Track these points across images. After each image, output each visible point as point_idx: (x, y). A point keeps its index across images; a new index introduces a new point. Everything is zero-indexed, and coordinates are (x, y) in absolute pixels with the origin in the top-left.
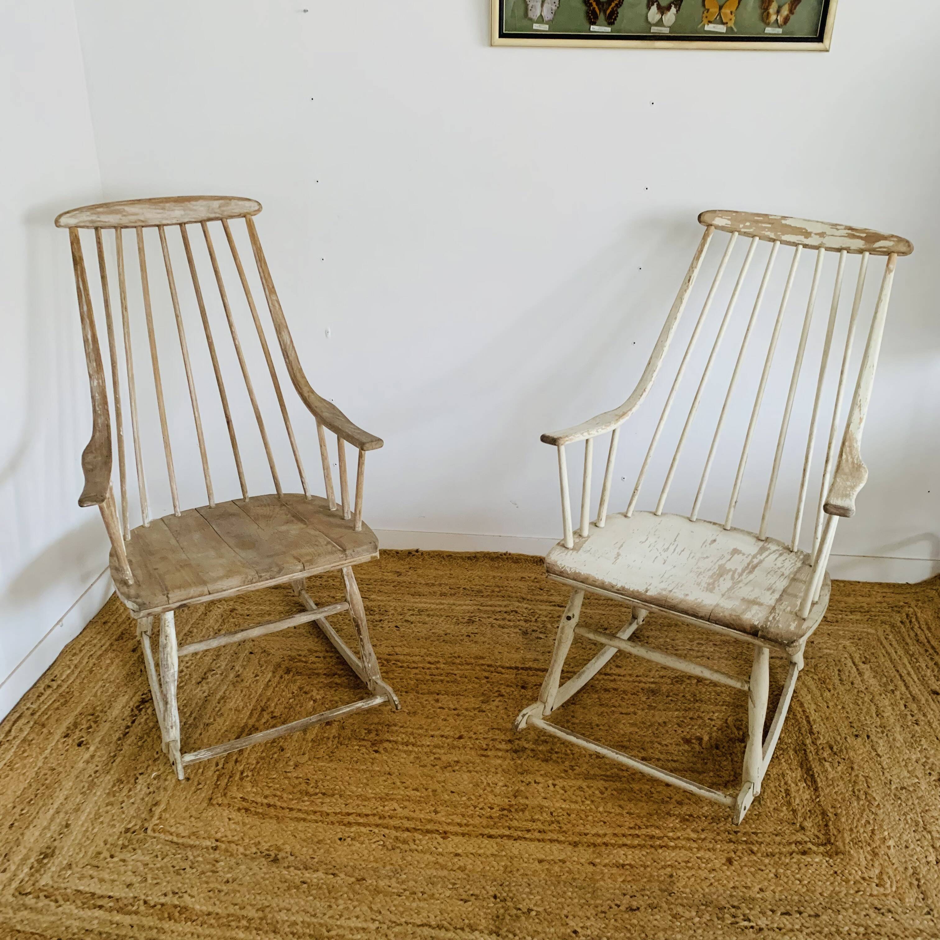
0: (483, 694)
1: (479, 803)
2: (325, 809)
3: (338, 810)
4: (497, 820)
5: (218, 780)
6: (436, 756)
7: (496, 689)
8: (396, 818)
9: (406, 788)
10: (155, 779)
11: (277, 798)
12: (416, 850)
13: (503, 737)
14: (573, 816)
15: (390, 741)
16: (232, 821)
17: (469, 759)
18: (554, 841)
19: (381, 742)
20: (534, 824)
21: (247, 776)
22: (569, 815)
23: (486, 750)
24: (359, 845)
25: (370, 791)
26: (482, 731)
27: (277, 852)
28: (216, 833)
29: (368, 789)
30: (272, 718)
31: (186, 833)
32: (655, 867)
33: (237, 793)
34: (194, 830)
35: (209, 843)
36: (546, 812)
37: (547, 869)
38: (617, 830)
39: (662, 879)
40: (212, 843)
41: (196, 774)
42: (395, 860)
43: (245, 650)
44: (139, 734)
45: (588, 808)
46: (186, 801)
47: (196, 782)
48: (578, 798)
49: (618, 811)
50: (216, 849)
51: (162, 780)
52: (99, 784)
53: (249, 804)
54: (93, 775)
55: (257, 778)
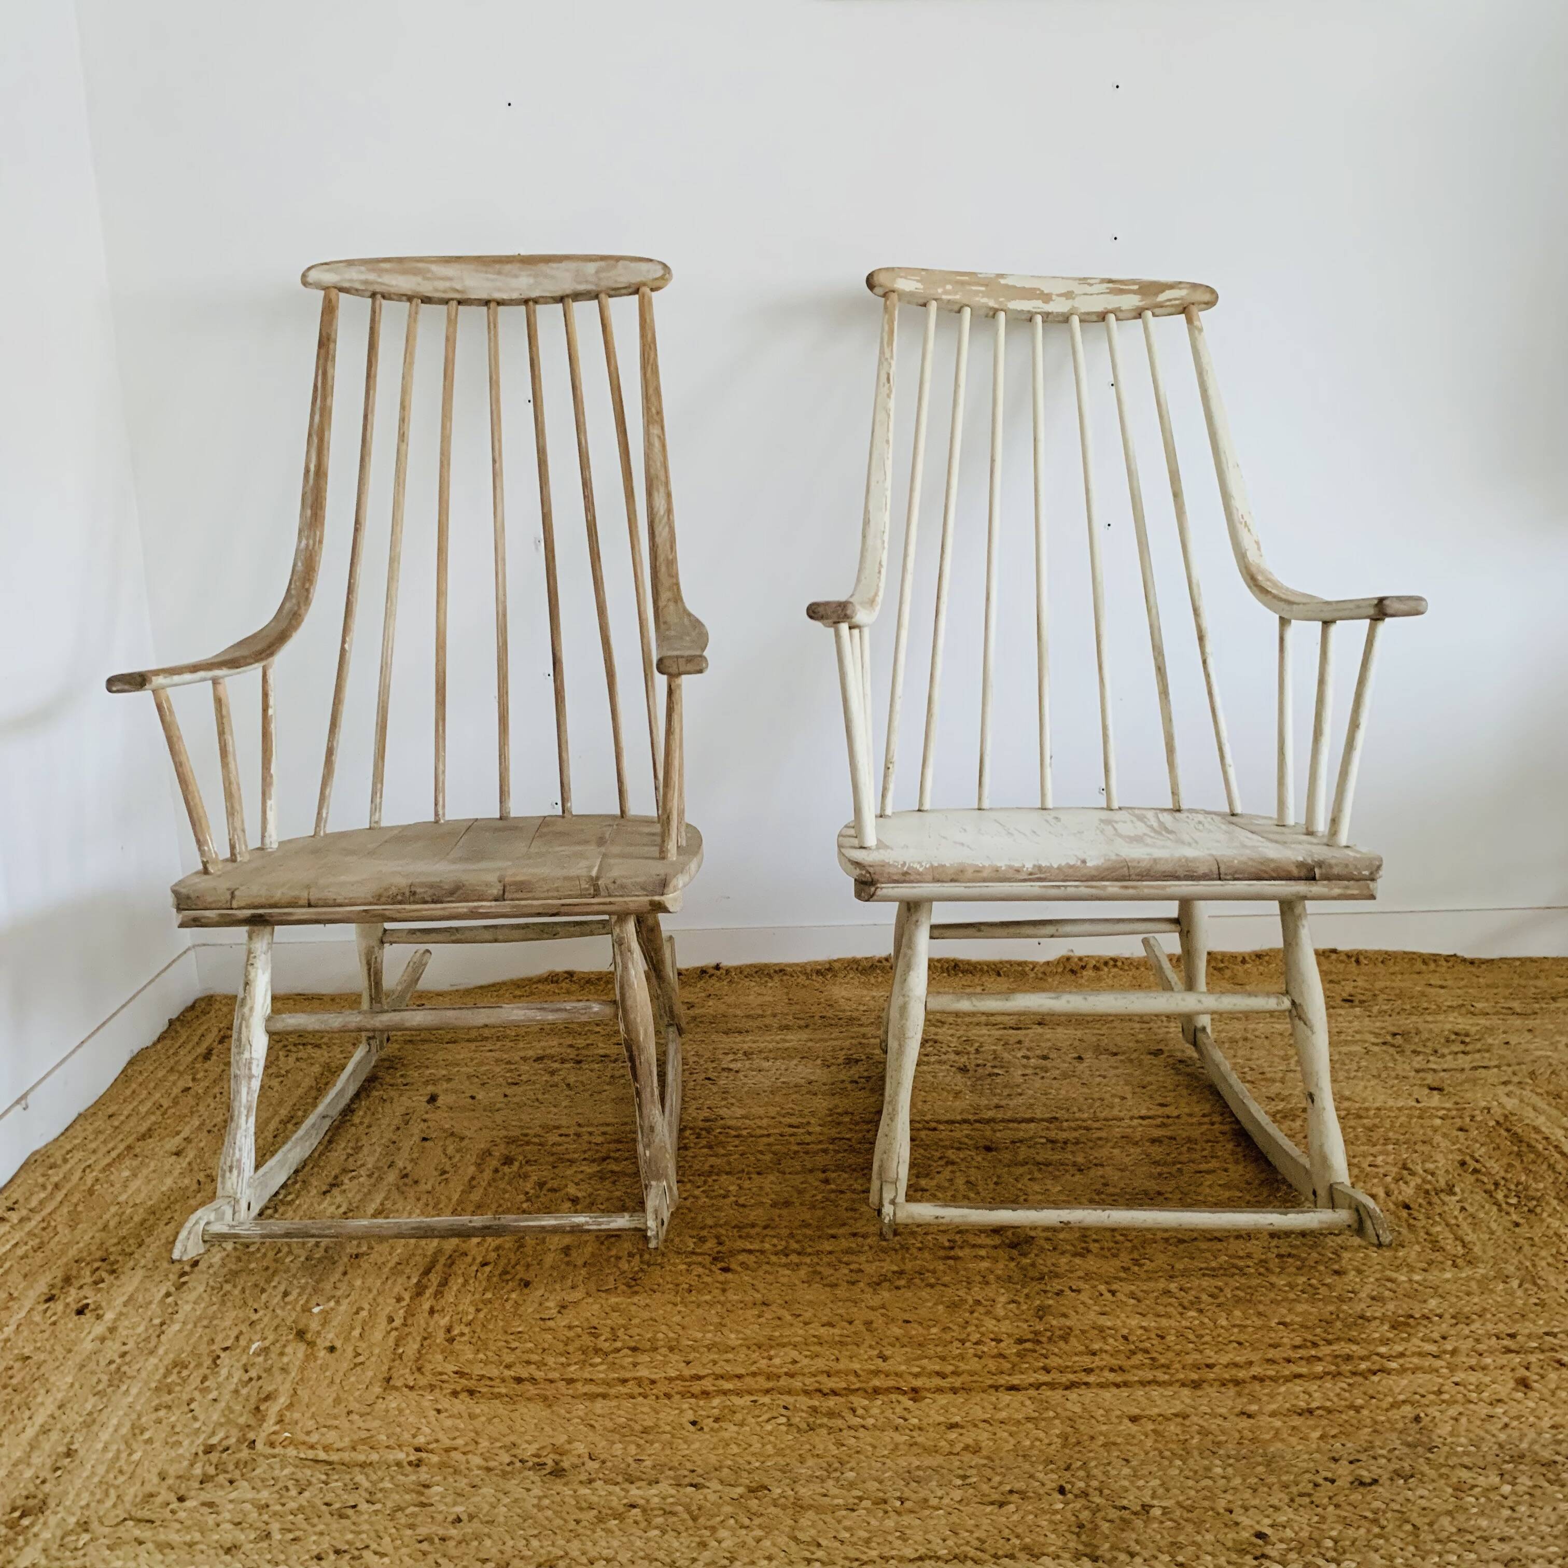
1: (968, 1335)
2: (643, 1372)
3: (674, 1373)
4: (1015, 1359)
5: (397, 1346)
6: (851, 1267)
8: (804, 1375)
9: (806, 1323)
10: (257, 1354)
11: (533, 1366)
12: (863, 1426)
14: (1171, 1338)
16: (446, 1414)
17: (922, 1266)
18: (1149, 1383)
20: (1097, 1358)
21: (462, 1334)
22: (1163, 1338)
24: (734, 1428)
25: (732, 1336)
27: (557, 1457)
28: (414, 1436)
31: (346, 1442)
32: (1378, 1408)
33: (446, 1365)
34: (364, 1434)
35: (401, 1456)
36: (1112, 1336)
37: (1154, 1431)
38: (1271, 1353)
39: (1400, 1425)
40: (408, 1455)
41: (347, 1339)
42: (821, 1446)
43: (412, 1135)
44: (211, 1283)
45: (1197, 1322)
46: (335, 1388)
47: (350, 1353)
48: (1170, 1309)
49: (1259, 1322)
50: (418, 1464)
51: (273, 1356)
52: (135, 1373)
53: (474, 1382)
54: (118, 1360)
55: (483, 1336)
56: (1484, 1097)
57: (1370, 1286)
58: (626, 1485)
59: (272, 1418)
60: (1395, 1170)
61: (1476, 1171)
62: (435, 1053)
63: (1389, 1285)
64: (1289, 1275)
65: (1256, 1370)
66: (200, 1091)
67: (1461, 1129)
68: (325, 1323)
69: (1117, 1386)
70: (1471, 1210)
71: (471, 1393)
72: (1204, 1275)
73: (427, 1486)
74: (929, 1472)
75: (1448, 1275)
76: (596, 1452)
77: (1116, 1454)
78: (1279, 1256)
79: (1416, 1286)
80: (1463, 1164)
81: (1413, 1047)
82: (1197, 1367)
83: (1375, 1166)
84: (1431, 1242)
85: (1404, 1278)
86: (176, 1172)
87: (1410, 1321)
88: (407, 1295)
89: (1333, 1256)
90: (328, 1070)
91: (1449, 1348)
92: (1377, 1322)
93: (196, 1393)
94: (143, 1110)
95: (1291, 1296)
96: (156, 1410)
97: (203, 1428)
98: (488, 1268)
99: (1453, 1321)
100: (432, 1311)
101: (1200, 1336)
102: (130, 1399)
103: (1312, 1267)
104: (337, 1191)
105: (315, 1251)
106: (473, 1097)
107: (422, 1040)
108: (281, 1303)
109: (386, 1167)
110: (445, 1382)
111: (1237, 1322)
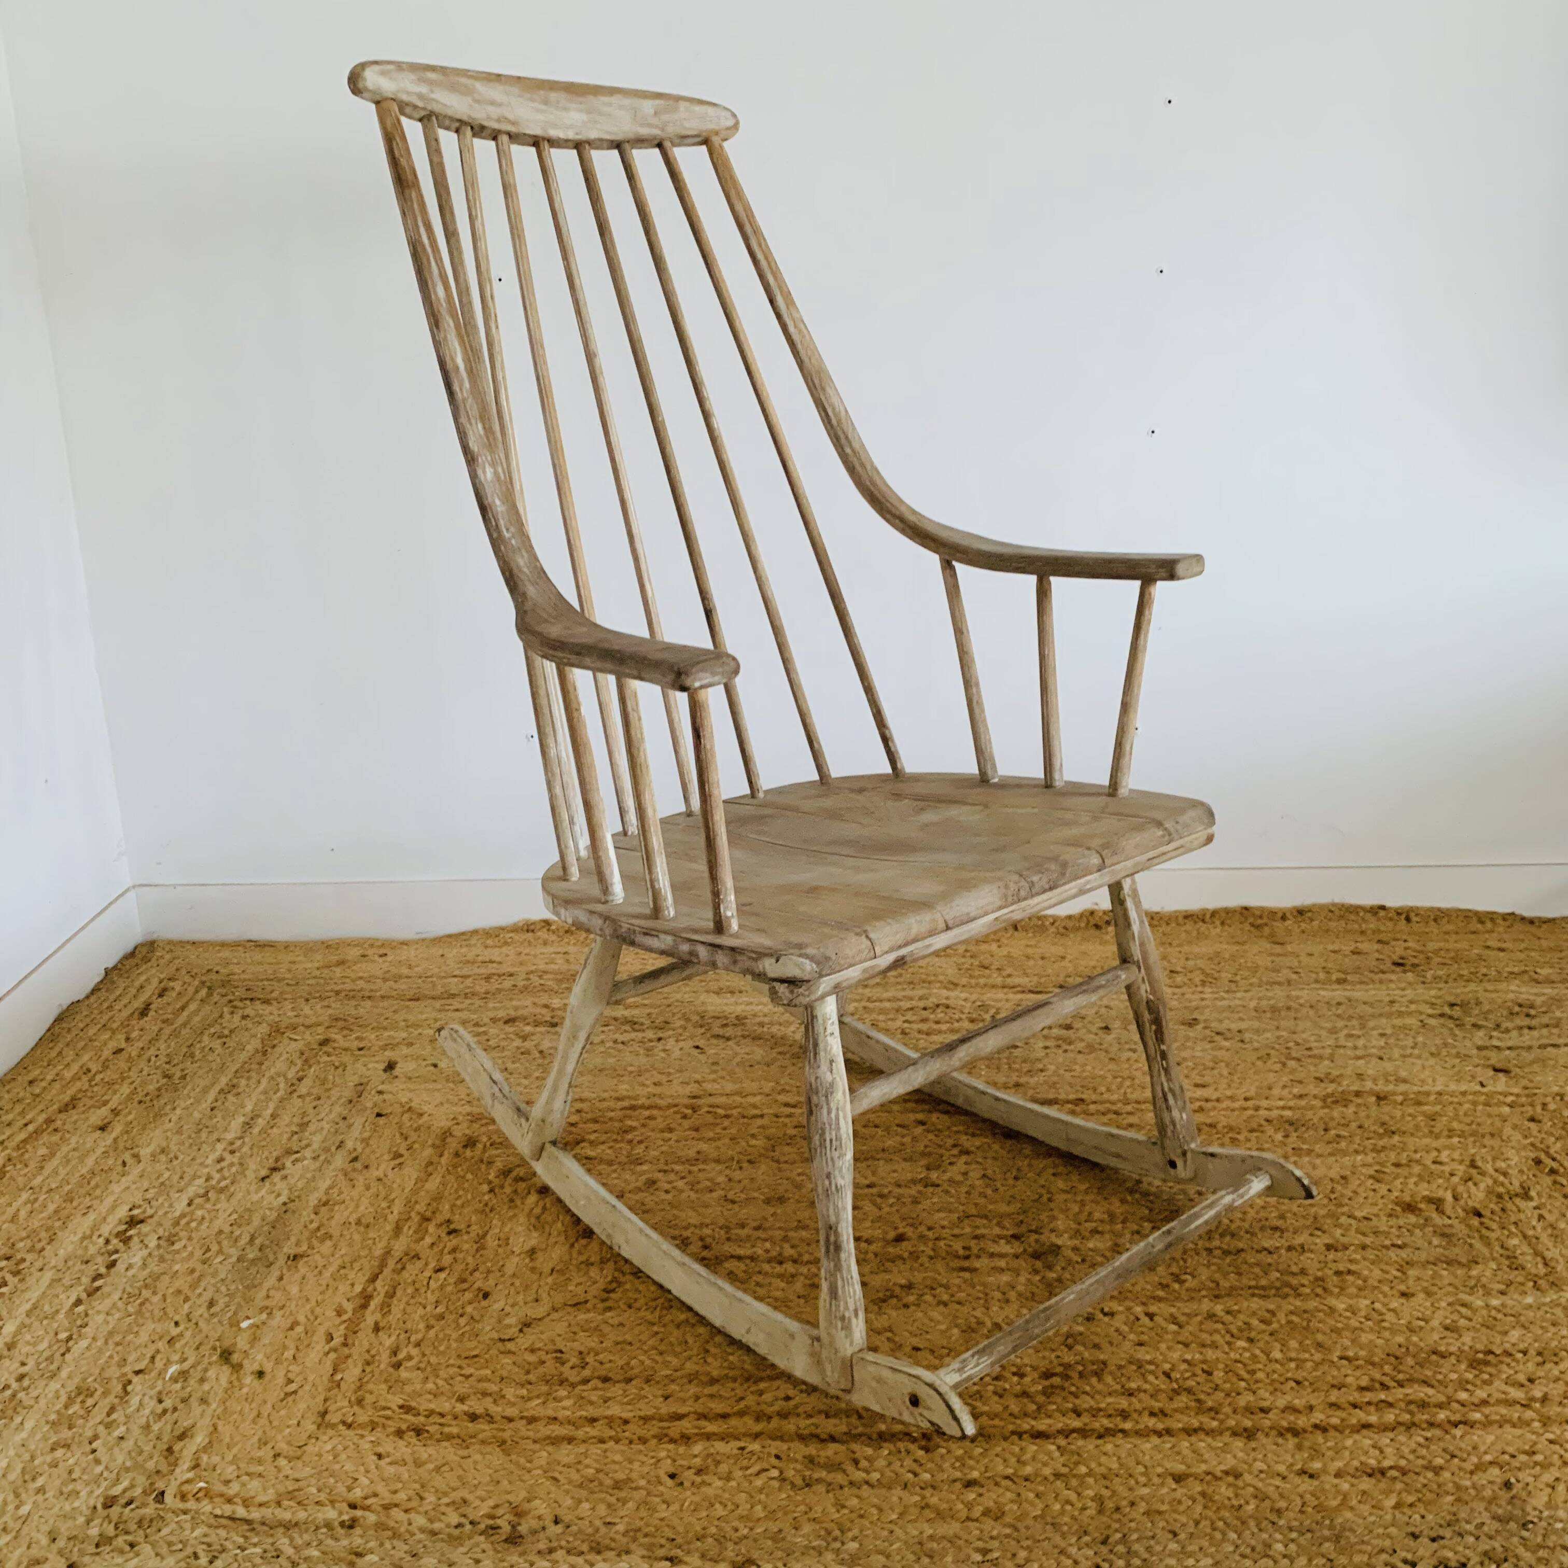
0: (924, 1154)
2: (616, 1410)
3: (651, 1412)
4: (1041, 1399)
5: (335, 1371)
7: (950, 1142)
8: (798, 1415)
10: (174, 1380)
11: (490, 1399)
12: (867, 1483)
13: (997, 1231)
14: (1218, 1375)
15: (739, 1258)
16: (388, 1460)
17: (934, 1279)
18: (1195, 1431)
20: (1134, 1400)
21: (409, 1358)
22: (1209, 1374)
23: (967, 1257)
24: (719, 1483)
26: (945, 1223)
27: (515, 1519)
28: (350, 1489)
29: (710, 1360)
30: (449, 1233)
31: (270, 1495)
32: (1460, 1469)
33: (389, 1397)
34: (291, 1486)
35: (331, 1514)
36: (1151, 1372)
37: (1203, 1494)
38: (1334, 1396)
39: (1488, 1493)
40: (341, 1513)
41: (278, 1362)
42: (819, 1509)
43: (364, 1110)
44: (129, 1289)
45: (1247, 1355)
46: (263, 1421)
47: (281, 1380)
48: (1217, 1337)
49: (1318, 1357)
50: (351, 1525)
51: (192, 1382)
52: (32, 1402)
53: (422, 1419)
54: (15, 1385)
55: (433, 1360)
56: (1556, 1079)
57: (1442, 1312)
58: (592, 1557)
59: (186, 1464)
60: (1462, 1168)
61: (1553, 1171)
62: (395, 1012)
63: (1463, 1310)
64: (1350, 1297)
65: (1317, 1417)
66: (134, 1054)
67: (1532, 1119)
68: (254, 1339)
69: (1159, 1434)
70: (1550, 1218)
71: (418, 1432)
72: (1253, 1295)
73: (359, 1555)
74: (945, 1543)
75: (1529, 1300)
76: (561, 1513)
77: (1162, 1524)
78: (1338, 1273)
79: (1493, 1313)
80: (1538, 1162)
81: (1473, 1020)
82: (1249, 1410)
83: (1440, 1163)
84: (1508, 1257)
85: (1479, 1303)
86: (99, 1151)
87: (1490, 1358)
88: (349, 1307)
89: (1398, 1274)
90: (277, 1031)
91: (1538, 1394)
92: (1453, 1359)
93: (101, 1429)
94: (68, 1075)
95: (1354, 1323)
96: (53, 1449)
97: (105, 1474)
98: (443, 1275)
99: (1540, 1359)
100: (377, 1329)
101: (1252, 1372)
102: (24, 1435)
103: (1376, 1288)
104: (276, 1177)
105: (248, 1250)
106: (435, 1066)
107: (383, 997)
108: (206, 1315)
109: (333, 1149)
110: (388, 1418)
111: (1293, 1355)
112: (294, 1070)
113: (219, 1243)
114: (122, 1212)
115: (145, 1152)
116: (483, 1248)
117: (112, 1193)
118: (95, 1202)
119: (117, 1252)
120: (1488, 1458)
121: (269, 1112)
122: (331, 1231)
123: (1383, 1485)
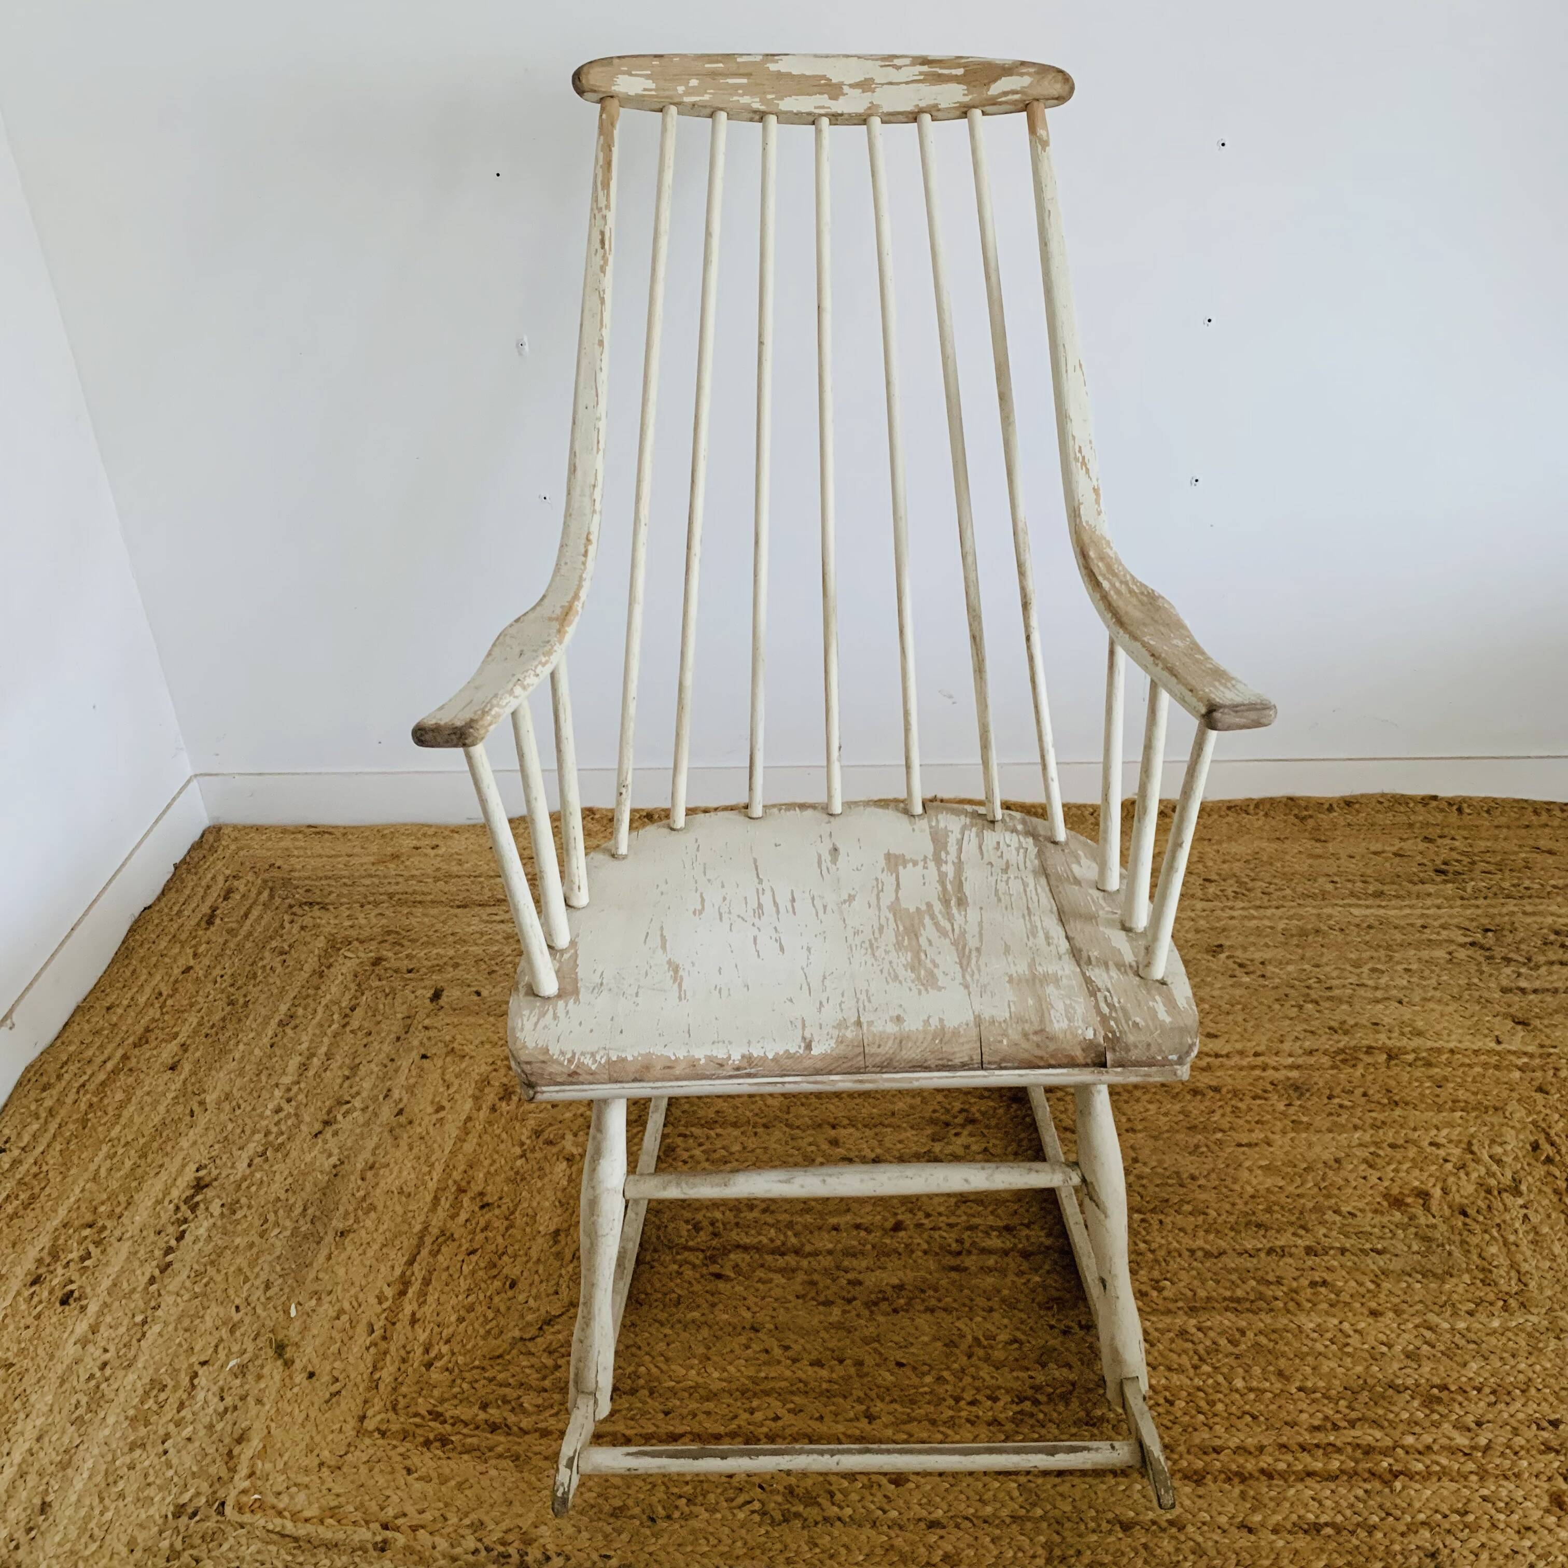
1: (963, 1390)
5: (375, 1368)
6: (850, 1276)
9: (795, 1361)
10: (234, 1374)
11: (508, 1407)
12: (840, 1519)
13: (991, 1221)
15: (745, 1248)
16: (415, 1475)
17: (924, 1280)
19: (725, 1251)
21: (439, 1357)
23: (959, 1253)
24: (705, 1515)
25: (716, 1375)
26: (942, 1209)
27: (524, 1547)
28: (382, 1508)
29: (710, 1369)
30: (482, 1207)
31: (314, 1510)
33: (420, 1401)
34: (332, 1501)
35: (366, 1535)
37: (1146, 1546)
38: (1285, 1436)
40: (374, 1534)
41: (325, 1358)
43: (410, 1050)
44: (196, 1267)
46: (310, 1426)
47: (327, 1379)
48: (1185, 1360)
49: (1277, 1387)
50: (382, 1547)
51: (250, 1378)
52: (112, 1396)
53: (448, 1427)
54: (98, 1374)
55: (461, 1359)
57: (1406, 1336)
59: (243, 1471)
60: (1458, 1152)
61: (1548, 1159)
62: (444, 922)
63: (1428, 1334)
64: (1320, 1314)
65: (1266, 1461)
66: (201, 973)
68: (304, 1330)
70: (1535, 1220)
71: (444, 1442)
72: (1227, 1309)
75: (1496, 1323)
78: (1313, 1284)
79: (1457, 1338)
81: (1504, 952)
82: (1202, 1450)
83: (1437, 1145)
85: (1446, 1326)
86: (170, 1095)
87: (1444, 1395)
88: (389, 1292)
89: (1372, 1286)
90: (334, 946)
91: (1483, 1441)
92: (1407, 1396)
93: (171, 1427)
94: (142, 1000)
95: (1319, 1347)
96: (131, 1450)
97: (176, 1479)
98: (474, 1258)
99: (1492, 1398)
100: (414, 1321)
101: (1212, 1404)
102: (107, 1432)
103: (1346, 1304)
104: (329, 1131)
105: (301, 1222)
106: (478, 994)
107: (433, 902)
108: (263, 1299)
109: (381, 1097)
110: (417, 1426)
111: (1255, 1384)
112: (348, 996)
113: (276, 1212)
114: (189, 1174)
115: (210, 1098)
116: (511, 1226)
117: (181, 1149)
118: (167, 1160)
119: (185, 1221)
120: (1422, 1517)
121: (324, 1049)
122: (376, 1203)
123: (1315, 1544)
